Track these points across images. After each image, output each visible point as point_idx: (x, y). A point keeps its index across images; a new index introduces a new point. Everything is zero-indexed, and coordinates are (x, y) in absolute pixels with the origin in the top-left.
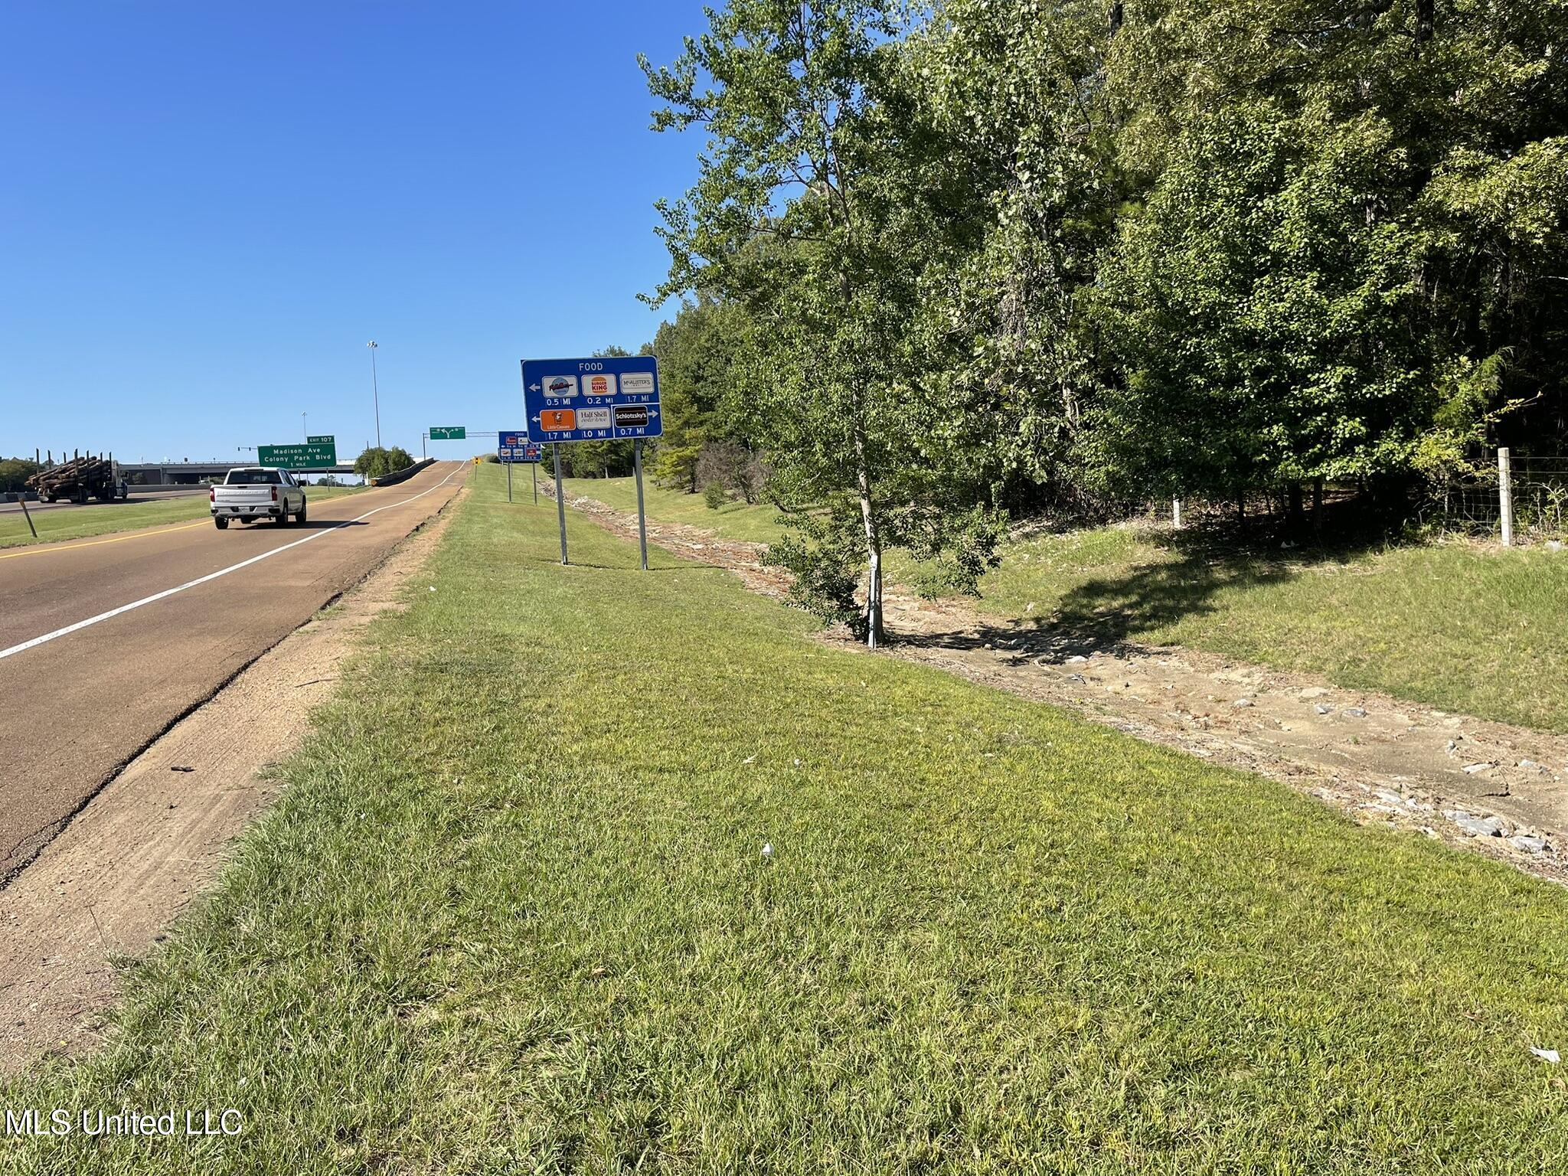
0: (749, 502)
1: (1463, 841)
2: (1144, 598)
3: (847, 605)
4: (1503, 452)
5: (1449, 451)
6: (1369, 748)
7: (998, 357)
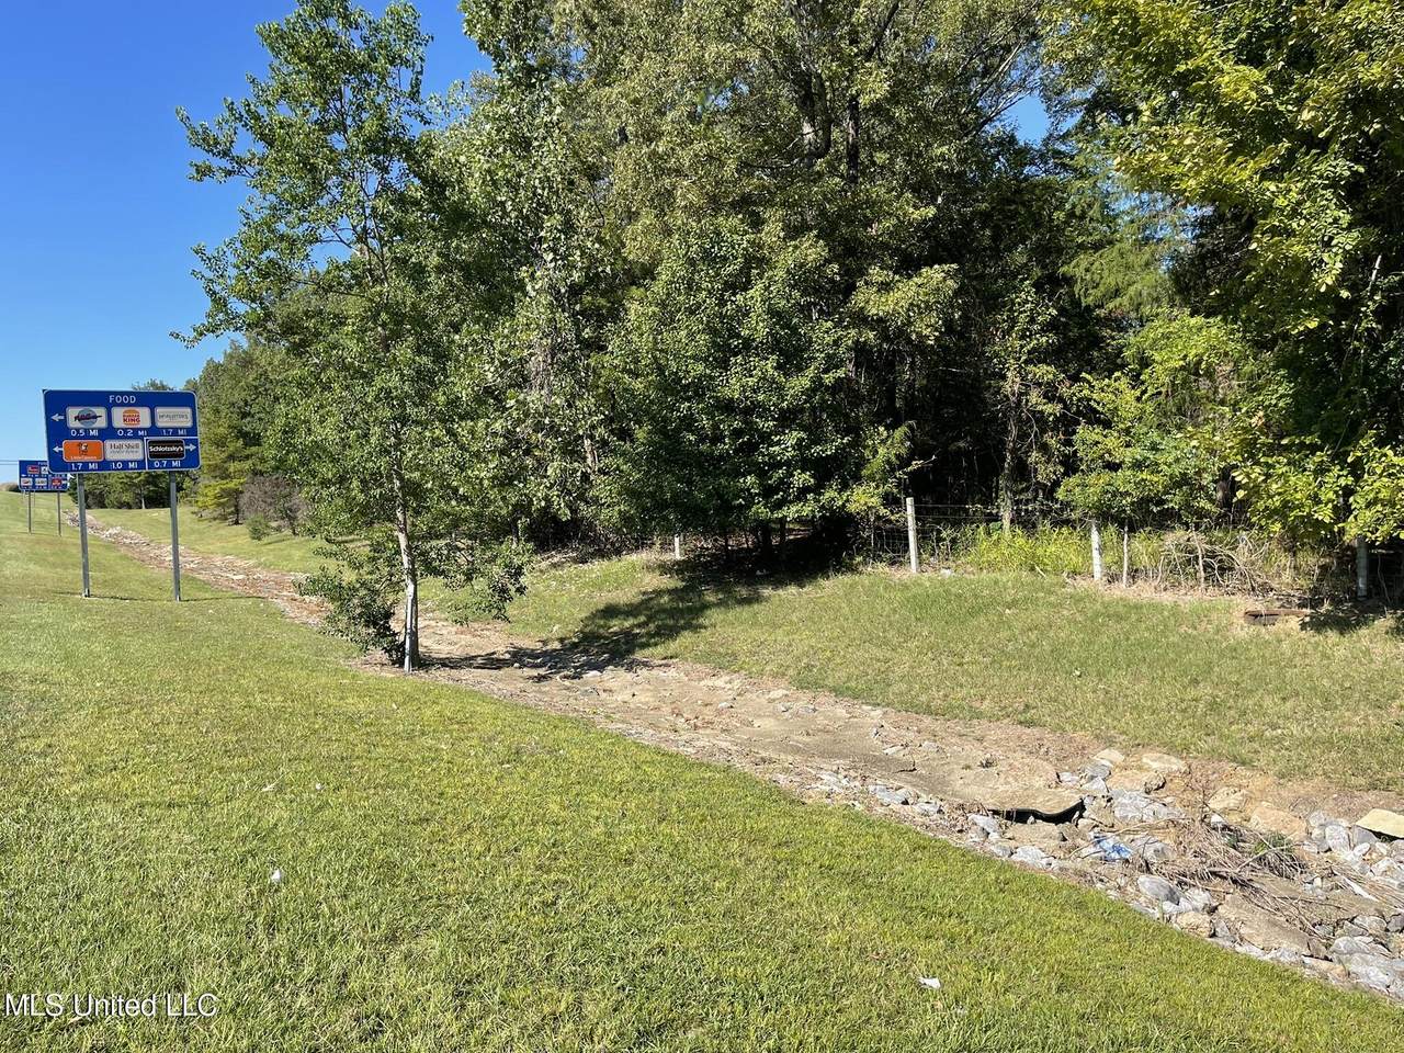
0: (294, 533)
1: (880, 810)
2: (650, 619)
3: (384, 631)
4: (909, 501)
5: (872, 500)
6: (817, 738)
7: (528, 410)
